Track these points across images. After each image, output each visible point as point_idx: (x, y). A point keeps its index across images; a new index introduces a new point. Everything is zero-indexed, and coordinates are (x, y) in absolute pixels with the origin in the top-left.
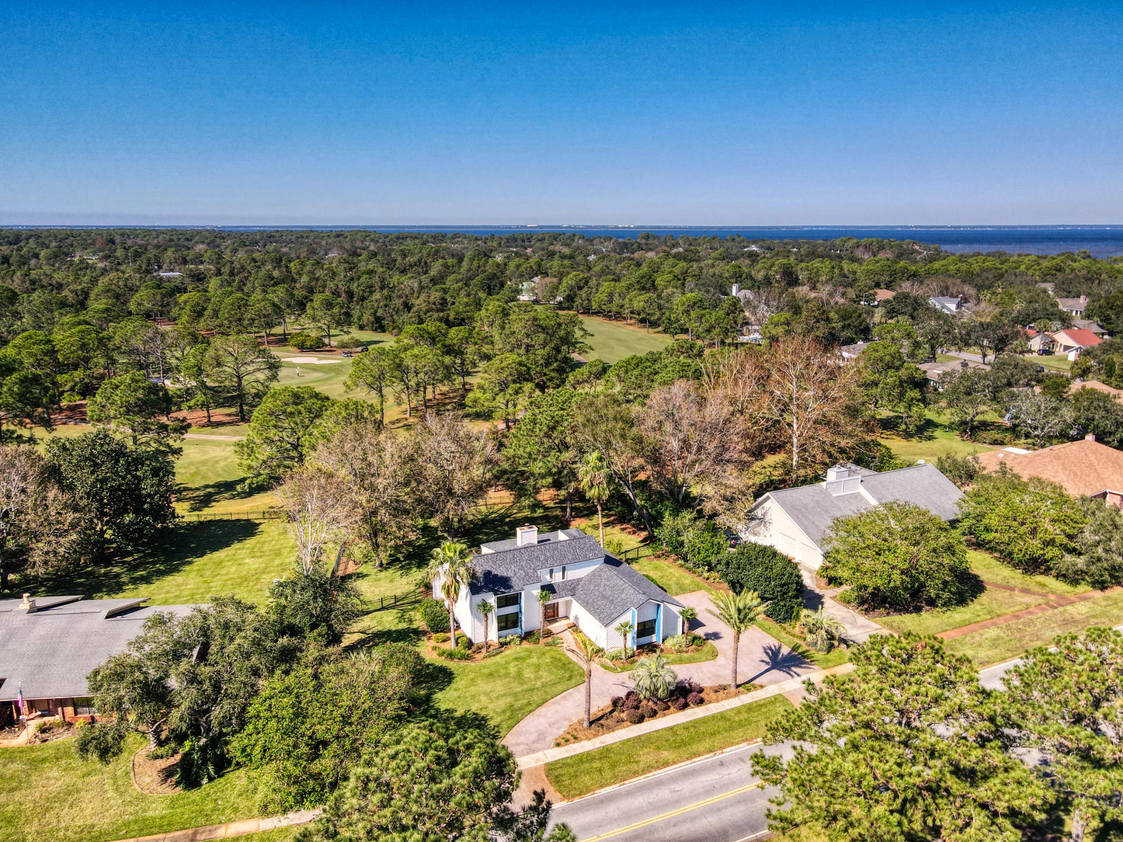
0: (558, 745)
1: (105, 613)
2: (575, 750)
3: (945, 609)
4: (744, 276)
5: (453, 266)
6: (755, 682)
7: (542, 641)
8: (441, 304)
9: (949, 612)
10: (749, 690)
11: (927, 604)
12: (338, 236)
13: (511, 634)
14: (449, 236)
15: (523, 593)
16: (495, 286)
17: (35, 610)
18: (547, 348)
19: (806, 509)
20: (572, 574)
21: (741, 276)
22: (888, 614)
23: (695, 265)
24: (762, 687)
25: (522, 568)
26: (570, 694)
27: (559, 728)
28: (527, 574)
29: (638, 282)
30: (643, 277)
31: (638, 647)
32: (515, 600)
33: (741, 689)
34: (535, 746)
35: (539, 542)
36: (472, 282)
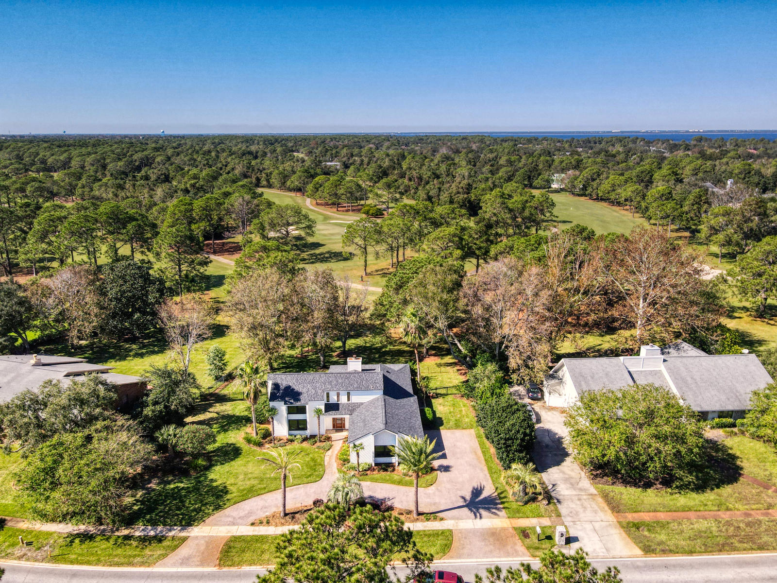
0: (253, 524)
1: (65, 373)
2: (259, 531)
3: (677, 491)
4: (753, 173)
5: (515, 161)
6: (440, 515)
7: (318, 444)
8: (467, 189)
9: (678, 495)
10: (428, 520)
11: (661, 483)
12: (463, 139)
13: (299, 434)
14: (540, 139)
15: (307, 406)
16: (534, 176)
17: (38, 364)
18: (480, 225)
19: (592, 378)
20: (356, 399)
21: (749, 173)
22: (613, 484)
23: (709, 163)
24: (442, 519)
25: (315, 388)
26: (298, 488)
27: (265, 512)
28: (316, 393)
29: (638, 176)
30: (642, 172)
31: (376, 464)
32: (302, 410)
33: (421, 517)
34: (240, 521)
35: (363, 370)
36: (518, 173)
